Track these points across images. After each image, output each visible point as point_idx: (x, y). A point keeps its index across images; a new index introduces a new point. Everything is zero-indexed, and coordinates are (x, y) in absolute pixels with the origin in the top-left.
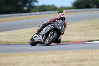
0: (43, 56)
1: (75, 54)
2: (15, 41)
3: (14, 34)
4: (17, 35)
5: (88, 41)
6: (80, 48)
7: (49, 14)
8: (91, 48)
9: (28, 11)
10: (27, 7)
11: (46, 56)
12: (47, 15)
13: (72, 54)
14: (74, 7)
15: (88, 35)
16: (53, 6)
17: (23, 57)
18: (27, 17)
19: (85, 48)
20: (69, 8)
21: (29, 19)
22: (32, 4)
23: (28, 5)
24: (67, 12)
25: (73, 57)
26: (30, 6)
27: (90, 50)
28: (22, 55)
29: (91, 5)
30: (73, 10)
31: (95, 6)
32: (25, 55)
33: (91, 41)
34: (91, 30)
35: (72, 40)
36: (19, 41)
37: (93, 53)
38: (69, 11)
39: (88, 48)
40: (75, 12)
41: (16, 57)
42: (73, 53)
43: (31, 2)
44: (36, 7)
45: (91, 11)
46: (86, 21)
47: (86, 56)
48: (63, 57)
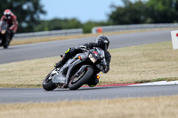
0: (56, 110)
1: (111, 106)
2: (6, 82)
3: (4, 70)
4: (9, 72)
5: (136, 83)
6: (121, 96)
7: (66, 33)
8: (142, 95)
9: (29, 29)
10: (27, 22)
11: (61, 109)
12: (63, 36)
13: (106, 105)
14: (111, 21)
15: (136, 72)
16: (74, 20)
17: (19, 111)
18: (27, 40)
19: (131, 95)
20: (102, 24)
21: (30, 43)
22: (35, 17)
23: (28, 18)
24: (98, 31)
25: (108, 111)
26: (33, 20)
27: (139, 98)
28: (18, 108)
29: (142, 18)
30: (111, 27)
31: (149, 20)
32: (23, 108)
33: (141, 82)
34: (141, 62)
35: (107, 80)
36: (13, 83)
37: (145, 104)
38: (101, 28)
39: (135, 95)
40: (113, 30)
41: (7, 112)
42: (109, 103)
43: (35, 12)
44: (43, 21)
45: (141, 28)
46: (133, 47)
47: (132, 108)
48: (90, 111)
